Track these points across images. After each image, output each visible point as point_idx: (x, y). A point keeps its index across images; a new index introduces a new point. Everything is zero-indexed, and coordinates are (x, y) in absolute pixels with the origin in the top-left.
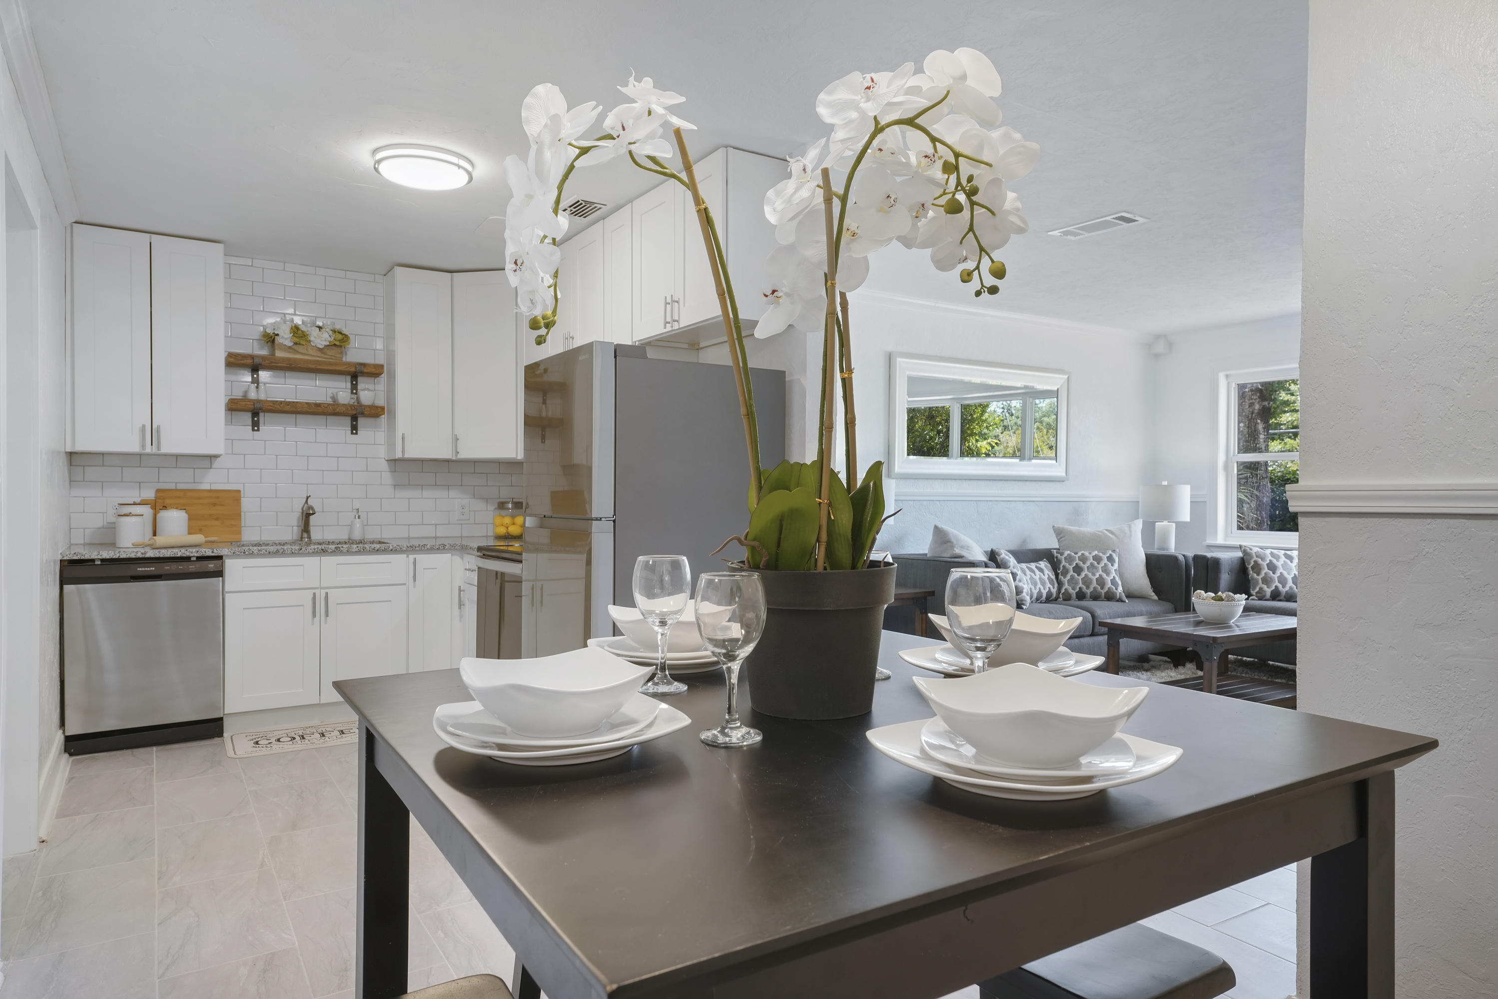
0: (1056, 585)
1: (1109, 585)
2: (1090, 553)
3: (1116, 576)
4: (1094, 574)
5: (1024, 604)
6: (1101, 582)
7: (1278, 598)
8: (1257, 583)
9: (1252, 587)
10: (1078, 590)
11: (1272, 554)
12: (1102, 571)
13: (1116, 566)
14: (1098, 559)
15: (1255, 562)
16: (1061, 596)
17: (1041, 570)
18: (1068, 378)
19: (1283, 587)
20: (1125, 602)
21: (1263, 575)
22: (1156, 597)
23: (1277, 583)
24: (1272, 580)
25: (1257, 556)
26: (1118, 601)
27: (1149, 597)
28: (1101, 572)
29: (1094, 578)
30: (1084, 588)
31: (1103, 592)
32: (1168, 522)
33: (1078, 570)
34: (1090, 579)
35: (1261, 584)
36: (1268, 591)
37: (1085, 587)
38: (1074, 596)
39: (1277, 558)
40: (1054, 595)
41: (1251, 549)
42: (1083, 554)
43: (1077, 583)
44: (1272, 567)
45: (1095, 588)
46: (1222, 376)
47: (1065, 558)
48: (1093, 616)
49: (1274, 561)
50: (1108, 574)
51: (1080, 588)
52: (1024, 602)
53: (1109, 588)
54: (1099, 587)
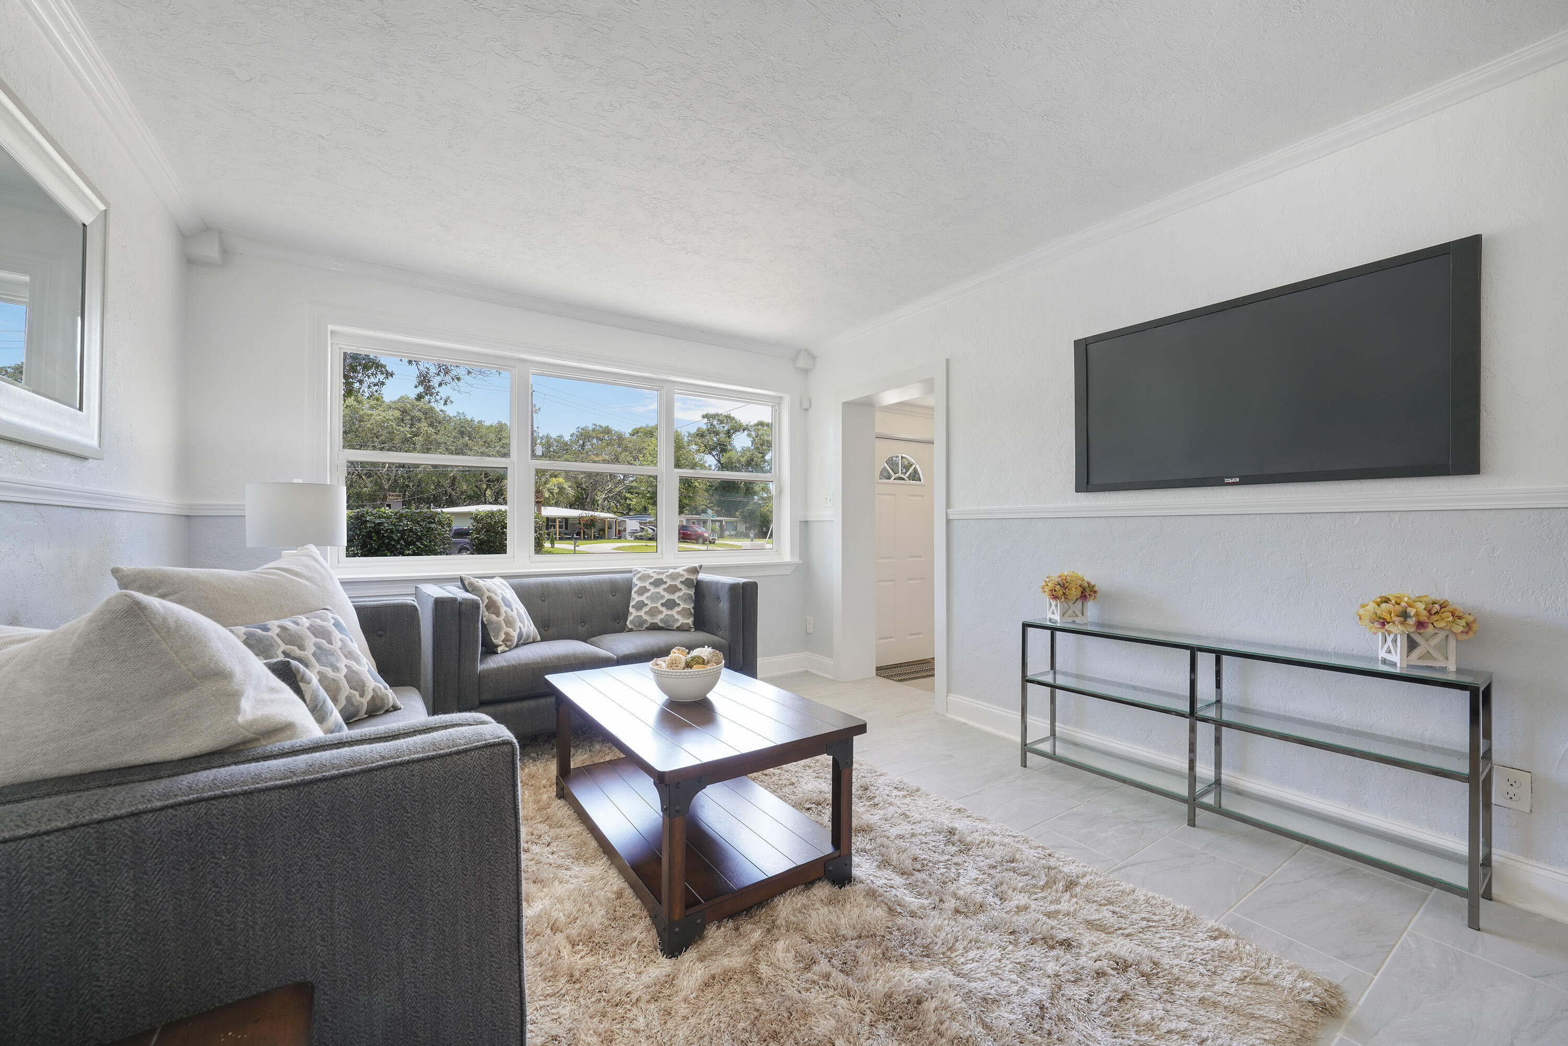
8: (499, 628)
9: (494, 634)
18: (106, 211)
19: (524, 627)
25: (488, 590)
26: (387, 711)
31: (364, 702)
34: (334, 680)
35: (505, 629)
36: (515, 636)
42: (283, 628)
44: (507, 603)
45: (349, 699)
46: (330, 330)
49: (505, 594)
53: (374, 690)
54: (357, 693)
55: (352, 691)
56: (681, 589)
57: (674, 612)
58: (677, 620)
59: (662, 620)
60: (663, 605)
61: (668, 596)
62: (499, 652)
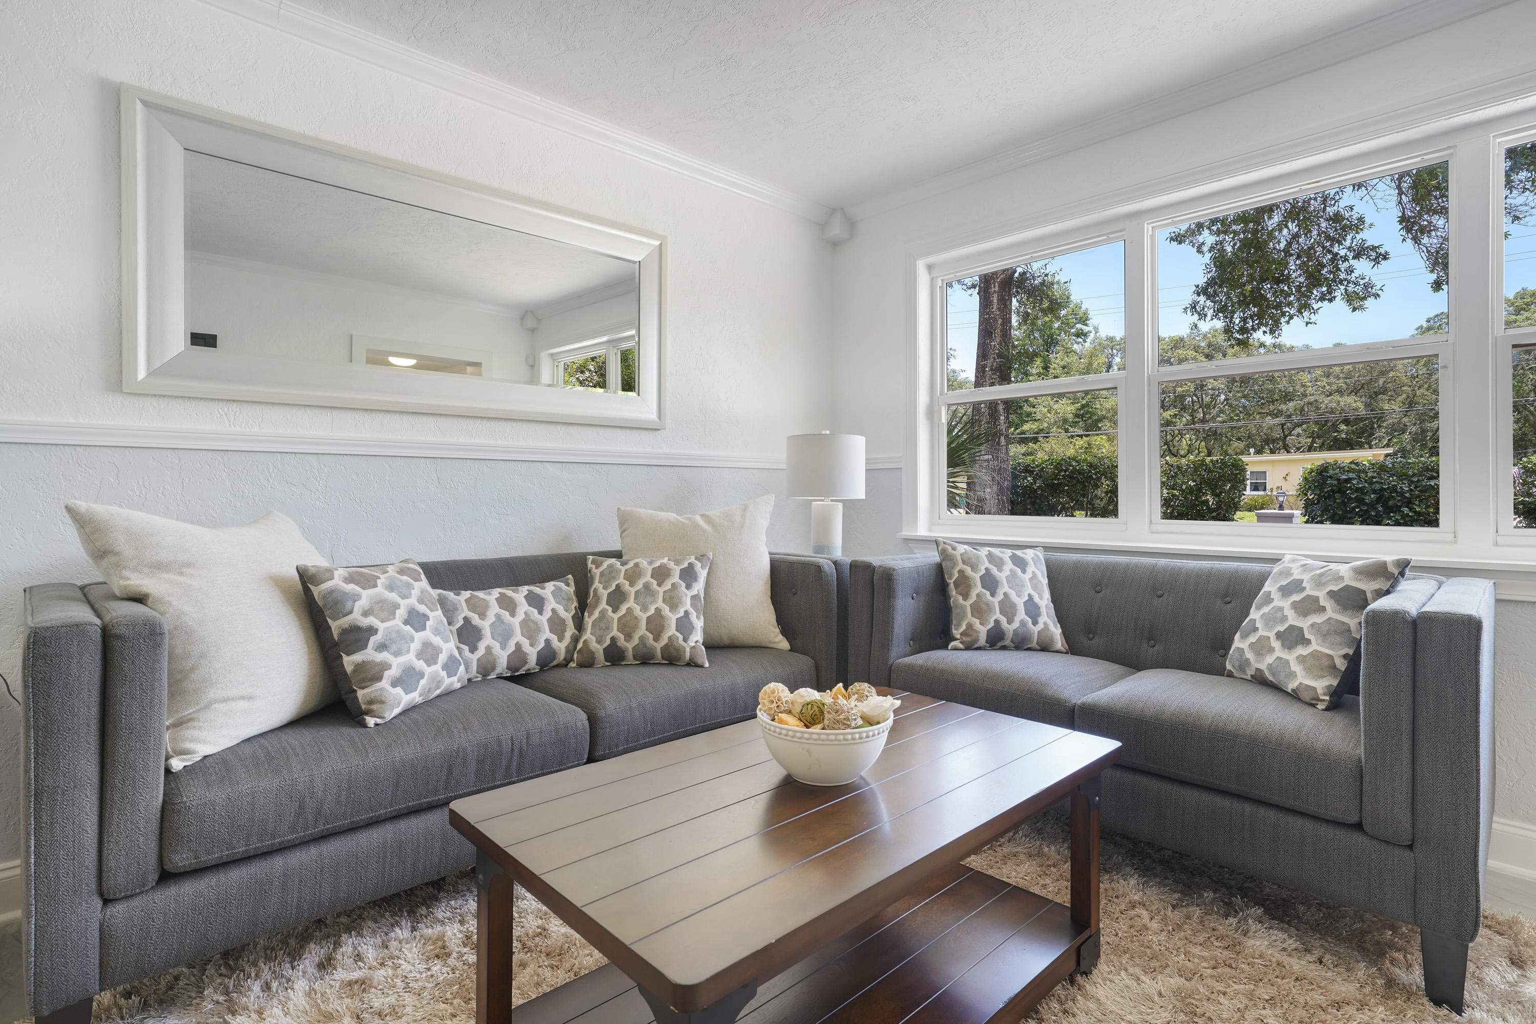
0: (570, 631)
1: (671, 630)
2: (651, 563)
3: (692, 611)
4: (645, 608)
5: (369, 713)
6: (656, 625)
7: (1000, 644)
8: (964, 616)
9: (954, 622)
10: (608, 642)
11: (990, 556)
12: (664, 601)
13: (699, 587)
14: (661, 574)
15: (961, 572)
16: (575, 656)
17: (537, 602)
18: (661, 244)
19: (1010, 622)
20: (702, 666)
21: (973, 598)
22: (785, 645)
23: (997, 615)
24: (989, 608)
25: (964, 562)
26: (688, 664)
27: (771, 646)
28: (660, 603)
29: (643, 617)
30: (622, 642)
31: (658, 646)
32: (832, 501)
33: (617, 598)
34: (636, 618)
35: (970, 618)
36: (982, 631)
37: (622, 637)
38: (600, 656)
39: (998, 563)
40: (562, 656)
41: (954, 549)
42: (637, 565)
43: (608, 628)
44: (990, 583)
45: (642, 639)
46: (921, 265)
47: (602, 574)
48: (593, 720)
49: (994, 570)
50: (674, 607)
51: (613, 639)
52: (374, 707)
53: (670, 638)
54: (651, 636)
55: (648, 634)
56: (1323, 609)
57: (1291, 657)
58: (1293, 675)
59: (1270, 666)
60: (1279, 635)
61: (1293, 619)
62: (950, 647)
